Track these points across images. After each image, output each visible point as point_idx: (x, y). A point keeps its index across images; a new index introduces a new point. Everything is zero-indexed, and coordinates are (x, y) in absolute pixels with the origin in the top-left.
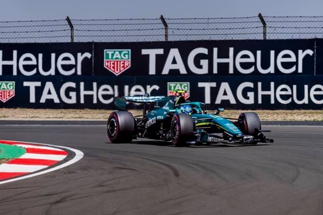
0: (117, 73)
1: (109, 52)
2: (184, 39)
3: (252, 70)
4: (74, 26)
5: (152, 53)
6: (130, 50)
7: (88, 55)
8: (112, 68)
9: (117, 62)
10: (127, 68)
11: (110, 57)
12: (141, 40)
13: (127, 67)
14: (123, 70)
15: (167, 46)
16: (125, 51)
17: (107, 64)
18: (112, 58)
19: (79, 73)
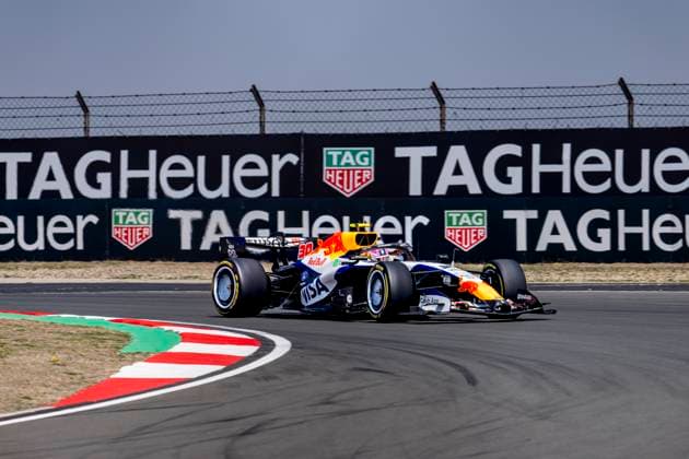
0: (348, 192)
1: (332, 153)
2: (475, 126)
3: (606, 186)
4: (266, 104)
5: (416, 155)
6: (372, 149)
7: (293, 158)
8: (337, 184)
9: (348, 170)
10: (369, 182)
11: (335, 162)
12: (394, 129)
13: (367, 180)
14: (359, 187)
15: (443, 140)
16: (364, 151)
17: (329, 175)
18: (338, 165)
19: (276, 192)
